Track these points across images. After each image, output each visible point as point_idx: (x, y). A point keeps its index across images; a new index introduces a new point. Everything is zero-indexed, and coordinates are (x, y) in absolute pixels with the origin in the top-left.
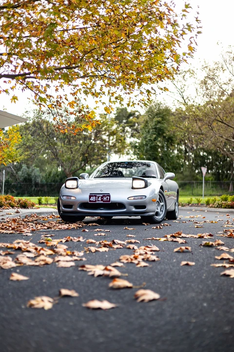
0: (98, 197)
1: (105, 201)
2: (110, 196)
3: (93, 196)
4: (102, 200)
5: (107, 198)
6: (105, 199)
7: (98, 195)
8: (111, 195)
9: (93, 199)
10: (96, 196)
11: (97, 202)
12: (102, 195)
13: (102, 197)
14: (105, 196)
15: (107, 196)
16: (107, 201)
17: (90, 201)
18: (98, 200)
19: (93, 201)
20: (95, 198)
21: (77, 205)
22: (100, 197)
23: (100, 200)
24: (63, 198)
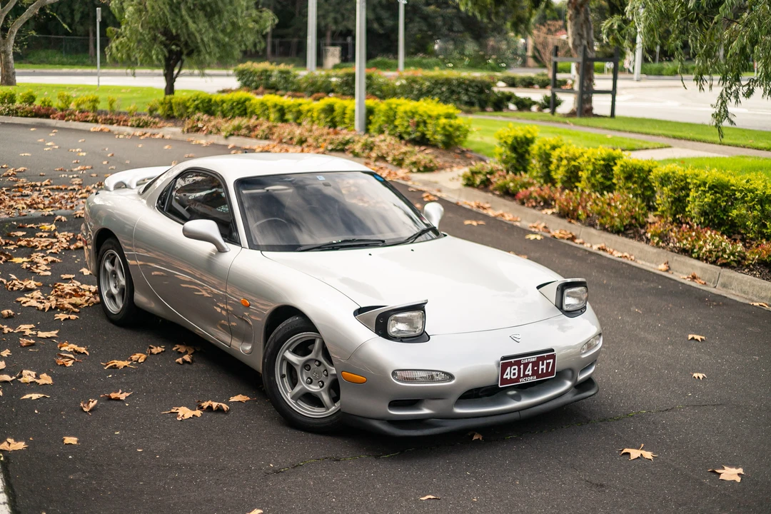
0: (526, 365)
1: (543, 375)
2: (553, 357)
3: (511, 365)
4: (535, 373)
5: (548, 364)
6: (542, 367)
7: (525, 360)
8: (557, 351)
9: (510, 373)
10: (518, 363)
11: (523, 381)
12: (533, 358)
13: (535, 364)
14: (543, 359)
15: (549, 357)
16: (548, 374)
17: (504, 381)
18: (525, 376)
19: (511, 381)
20: (516, 371)
21: (454, 399)
22: (531, 364)
23: (530, 373)
24: (397, 380)
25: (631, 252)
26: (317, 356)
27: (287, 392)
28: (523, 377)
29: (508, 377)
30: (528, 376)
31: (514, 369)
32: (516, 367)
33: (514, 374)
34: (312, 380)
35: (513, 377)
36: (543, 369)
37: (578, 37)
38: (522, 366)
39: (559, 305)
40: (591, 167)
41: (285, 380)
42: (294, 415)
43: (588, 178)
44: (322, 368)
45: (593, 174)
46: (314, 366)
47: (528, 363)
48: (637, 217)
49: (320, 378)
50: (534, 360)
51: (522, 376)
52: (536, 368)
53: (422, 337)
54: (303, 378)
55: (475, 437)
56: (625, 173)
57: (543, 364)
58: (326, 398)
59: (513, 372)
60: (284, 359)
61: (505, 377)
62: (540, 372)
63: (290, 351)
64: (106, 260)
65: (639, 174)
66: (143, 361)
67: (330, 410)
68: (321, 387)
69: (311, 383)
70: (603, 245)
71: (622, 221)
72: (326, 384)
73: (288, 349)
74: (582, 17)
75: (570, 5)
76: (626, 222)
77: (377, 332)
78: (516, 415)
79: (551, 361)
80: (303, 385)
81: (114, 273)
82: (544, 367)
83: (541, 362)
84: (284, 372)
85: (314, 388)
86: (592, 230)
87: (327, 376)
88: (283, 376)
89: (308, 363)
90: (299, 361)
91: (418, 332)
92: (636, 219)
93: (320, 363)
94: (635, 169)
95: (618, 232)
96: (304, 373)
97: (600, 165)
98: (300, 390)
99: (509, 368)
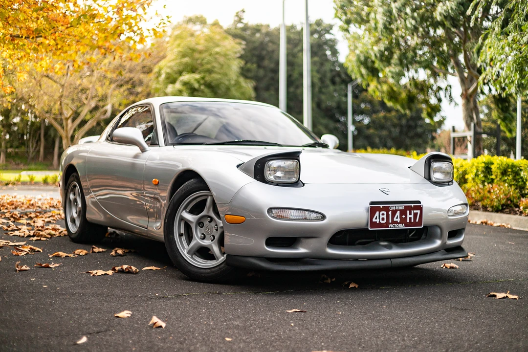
0: (394, 212)
1: (411, 224)
2: (420, 208)
3: (380, 210)
4: (403, 221)
5: (415, 215)
6: (410, 216)
7: (393, 207)
8: (424, 204)
9: (380, 217)
10: (387, 209)
11: (391, 227)
13: (403, 212)
14: (410, 209)
15: (416, 208)
16: (415, 224)
17: (373, 224)
18: (393, 222)
19: (380, 225)
20: (385, 217)
21: (326, 238)
22: (398, 212)
23: (398, 220)
24: (273, 217)
25: (508, 223)
26: (208, 212)
27: (184, 248)
28: (392, 223)
29: (378, 221)
30: (396, 222)
31: (383, 214)
32: (385, 213)
33: (383, 219)
34: (205, 236)
35: (382, 222)
36: (410, 218)
37: (469, 119)
38: (390, 213)
39: (427, 177)
40: (474, 171)
41: (183, 238)
42: (189, 267)
43: (473, 179)
44: (213, 224)
45: (477, 175)
46: (206, 223)
47: (396, 211)
48: (512, 199)
49: (211, 233)
50: (401, 208)
51: (390, 222)
52: (404, 216)
53: (297, 184)
54: (197, 234)
55: (351, 286)
56: (500, 169)
57: (410, 214)
58: (216, 249)
59: (382, 217)
60: (182, 219)
61: (374, 220)
62: (408, 221)
63: (186, 212)
64: (70, 192)
65: (512, 169)
66: (83, 254)
67: (220, 260)
68: (212, 241)
69: (204, 238)
70: (485, 220)
71: (499, 201)
72: (217, 237)
73: (185, 208)
74: (472, 104)
75: (463, 97)
76: (503, 202)
77: (255, 178)
78: (387, 262)
79: (419, 212)
80: (197, 240)
81: (75, 200)
82: (412, 216)
83: (408, 212)
84: (182, 231)
85: (206, 243)
86: (476, 212)
87: (217, 230)
88: (181, 235)
89: (202, 221)
90: (193, 218)
91: (294, 180)
92: (511, 201)
93: (212, 219)
94: (508, 165)
95: (497, 210)
96: (198, 230)
97: (482, 167)
98: (195, 244)
99: (378, 212)
